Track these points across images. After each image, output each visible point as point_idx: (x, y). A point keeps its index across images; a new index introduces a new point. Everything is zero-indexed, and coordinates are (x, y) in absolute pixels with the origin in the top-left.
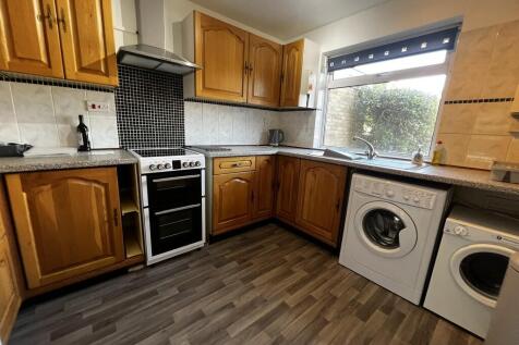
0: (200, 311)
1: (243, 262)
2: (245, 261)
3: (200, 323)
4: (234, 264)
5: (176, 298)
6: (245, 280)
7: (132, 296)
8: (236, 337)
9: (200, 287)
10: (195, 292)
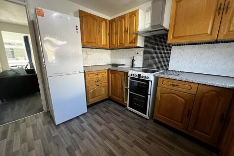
0: (114, 129)
1: (149, 139)
2: (151, 140)
3: (109, 130)
4: (145, 135)
5: (118, 121)
6: (135, 142)
7: (117, 112)
8: (104, 143)
9: (124, 126)
10: (122, 125)
